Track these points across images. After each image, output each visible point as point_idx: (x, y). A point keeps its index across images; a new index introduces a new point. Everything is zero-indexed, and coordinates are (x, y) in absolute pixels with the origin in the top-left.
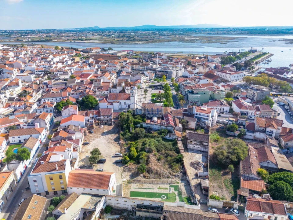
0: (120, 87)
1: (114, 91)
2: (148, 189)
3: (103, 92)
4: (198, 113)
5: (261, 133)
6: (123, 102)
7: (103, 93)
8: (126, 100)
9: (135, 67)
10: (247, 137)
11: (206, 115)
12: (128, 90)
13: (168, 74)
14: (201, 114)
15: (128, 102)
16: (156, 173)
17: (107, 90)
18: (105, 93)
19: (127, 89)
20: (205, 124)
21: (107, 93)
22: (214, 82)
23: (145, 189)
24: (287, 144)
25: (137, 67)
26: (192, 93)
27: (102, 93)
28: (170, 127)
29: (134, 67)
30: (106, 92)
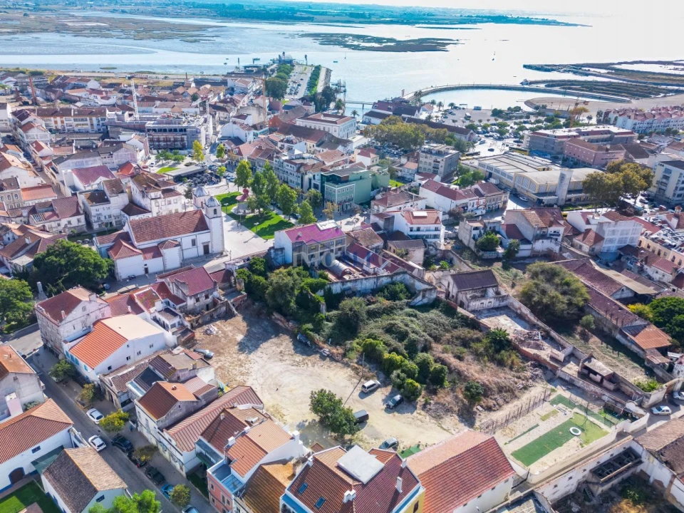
0: (121, 195)
1: (101, 211)
2: (529, 430)
3: (64, 222)
4: (415, 227)
5: (545, 241)
6: (186, 240)
7: (62, 226)
8: (194, 232)
9: (56, 122)
10: (521, 254)
11: (433, 227)
12: (158, 200)
13: (185, 137)
14: (422, 227)
15: (202, 237)
16: (501, 389)
17: (78, 213)
18: (69, 222)
19: (153, 197)
20: (436, 249)
21: (79, 221)
22: (318, 146)
23: (524, 433)
24: (593, 250)
25: (62, 122)
26: (335, 180)
27: (59, 225)
28: (401, 276)
29: (53, 122)
30: (74, 220)
